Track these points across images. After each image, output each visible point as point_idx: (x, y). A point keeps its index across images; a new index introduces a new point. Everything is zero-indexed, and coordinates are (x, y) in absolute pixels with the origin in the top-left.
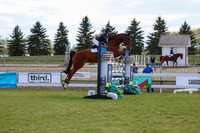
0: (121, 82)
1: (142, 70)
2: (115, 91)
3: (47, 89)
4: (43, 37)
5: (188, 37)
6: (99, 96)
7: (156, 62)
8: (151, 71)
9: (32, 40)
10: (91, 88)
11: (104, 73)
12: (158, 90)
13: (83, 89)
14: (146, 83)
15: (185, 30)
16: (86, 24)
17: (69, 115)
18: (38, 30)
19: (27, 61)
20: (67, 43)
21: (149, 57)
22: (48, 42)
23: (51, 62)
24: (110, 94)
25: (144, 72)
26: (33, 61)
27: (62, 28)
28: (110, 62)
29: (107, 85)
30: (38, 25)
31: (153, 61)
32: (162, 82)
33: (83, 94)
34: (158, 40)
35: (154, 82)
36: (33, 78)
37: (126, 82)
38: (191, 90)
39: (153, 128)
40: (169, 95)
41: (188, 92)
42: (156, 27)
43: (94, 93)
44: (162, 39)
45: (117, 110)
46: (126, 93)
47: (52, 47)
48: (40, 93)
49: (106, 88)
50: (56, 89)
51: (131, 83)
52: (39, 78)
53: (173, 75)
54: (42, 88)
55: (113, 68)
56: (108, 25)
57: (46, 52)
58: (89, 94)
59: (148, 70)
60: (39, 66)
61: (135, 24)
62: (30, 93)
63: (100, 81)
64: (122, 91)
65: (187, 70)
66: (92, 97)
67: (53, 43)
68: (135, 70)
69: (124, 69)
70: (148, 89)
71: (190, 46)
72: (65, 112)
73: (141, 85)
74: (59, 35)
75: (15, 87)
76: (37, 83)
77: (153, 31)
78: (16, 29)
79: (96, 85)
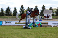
0: (32, 24)
1: (38, 20)
2: (31, 26)
3: (11, 26)
4: (10, 11)
5: (52, 11)
6: (26, 28)
7: (43, 18)
8: (41, 20)
9: (7, 12)
10: (24, 25)
11: (28, 21)
12: (43, 26)
13: (21, 26)
14: (40, 24)
15: (51, 9)
16: (22, 7)
17: (17, 33)
18: (8, 9)
19: (5, 18)
20: (17, 13)
21: (40, 17)
22: (11, 12)
23: (12, 18)
24: (29, 27)
25: (39, 21)
26: (7, 18)
27: (15, 8)
28: (29, 18)
29: (28, 25)
30: (8, 7)
31: (42, 18)
32: (44, 24)
33: (21, 27)
34: (43, 12)
35: (42, 24)
36: (7, 23)
37: (34, 24)
38: (53, 26)
39: (42, 37)
40: (46, 27)
41: (52, 27)
42: (43, 8)
43: (25, 27)
44: (44, 11)
45: (31, 32)
46: (34, 27)
47: (12, 14)
48: (9, 27)
49: (28, 26)
50: (13, 26)
51: (35, 24)
52: (9, 23)
53: (47, 22)
54: (9, 26)
55: (30, 20)
56: (29, 7)
57: (10, 15)
58: (23, 27)
59: (40, 20)
60: (9, 19)
61: (36, 7)
62: (6, 27)
63: (26, 24)
64: (33, 26)
65: (51, 20)
66: (24, 28)
67: (12, 13)
68: (36, 20)
69: (33, 20)
70: (40, 26)
71: (52, 13)
72: (16, 32)
73: (38, 25)
74: (14, 10)
75: (1, 25)
76: (8, 24)
77: (42, 9)
78: (2, 9)
79: (25, 25)
